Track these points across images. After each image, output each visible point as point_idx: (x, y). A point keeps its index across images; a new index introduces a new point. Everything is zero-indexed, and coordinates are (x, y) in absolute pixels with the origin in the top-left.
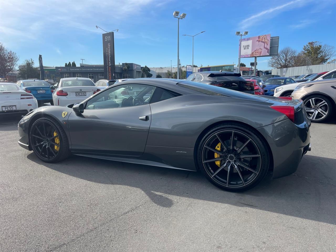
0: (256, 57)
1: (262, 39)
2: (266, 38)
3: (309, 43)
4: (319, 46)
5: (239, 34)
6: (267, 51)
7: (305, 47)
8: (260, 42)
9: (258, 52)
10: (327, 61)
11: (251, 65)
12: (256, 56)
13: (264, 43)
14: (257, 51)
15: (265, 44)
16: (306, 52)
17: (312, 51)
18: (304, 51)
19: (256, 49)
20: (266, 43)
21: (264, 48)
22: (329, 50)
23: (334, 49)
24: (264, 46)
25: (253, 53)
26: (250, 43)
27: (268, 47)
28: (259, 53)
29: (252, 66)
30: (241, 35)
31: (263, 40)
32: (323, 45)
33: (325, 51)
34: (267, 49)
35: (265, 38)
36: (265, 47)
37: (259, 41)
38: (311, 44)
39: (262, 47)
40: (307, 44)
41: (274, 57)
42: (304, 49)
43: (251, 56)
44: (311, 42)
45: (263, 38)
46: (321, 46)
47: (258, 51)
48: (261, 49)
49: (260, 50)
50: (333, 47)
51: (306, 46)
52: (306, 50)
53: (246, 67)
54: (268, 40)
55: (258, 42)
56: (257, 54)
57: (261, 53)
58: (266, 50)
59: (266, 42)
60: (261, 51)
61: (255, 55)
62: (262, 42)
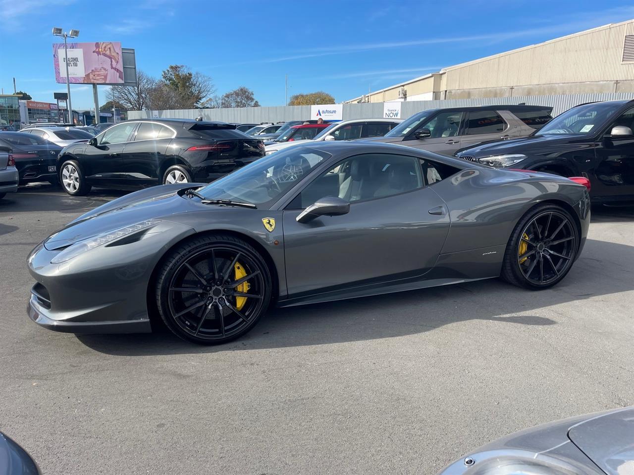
0: (95, 85)
1: (105, 50)
2: (112, 49)
3: (172, 67)
4: (188, 73)
5: (60, 33)
6: (118, 74)
7: (164, 72)
8: (102, 56)
9: (98, 75)
10: (200, 101)
11: (55, 98)
12: (95, 82)
13: (110, 58)
14: (97, 73)
15: (113, 60)
16: (168, 82)
17: (179, 82)
18: (163, 80)
19: (94, 69)
20: (115, 60)
21: (112, 68)
22: (204, 82)
23: (210, 81)
24: (111, 65)
25: (88, 76)
26: (78, 53)
27: (120, 67)
28: (103, 77)
29: (59, 101)
30: (66, 36)
31: (108, 53)
32: (193, 73)
33: (198, 84)
34: (118, 70)
35: (110, 48)
36: (114, 66)
37: (99, 53)
38: (175, 68)
39: (108, 67)
40: (169, 69)
41: (116, 86)
42: (165, 77)
43: (86, 82)
44: (174, 65)
45: (105, 47)
46: (190, 75)
47: (100, 73)
48: (105, 69)
49: (103, 72)
50: (209, 78)
51: (167, 72)
52: (168, 79)
53: (32, 100)
54: (118, 53)
55: (95, 54)
56: (98, 78)
57: (106, 77)
58: (115, 72)
59: (113, 56)
60: (107, 74)
61: (92, 81)
62: (105, 55)
